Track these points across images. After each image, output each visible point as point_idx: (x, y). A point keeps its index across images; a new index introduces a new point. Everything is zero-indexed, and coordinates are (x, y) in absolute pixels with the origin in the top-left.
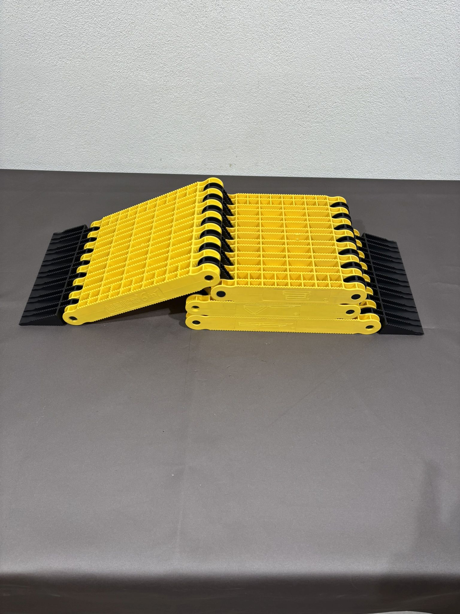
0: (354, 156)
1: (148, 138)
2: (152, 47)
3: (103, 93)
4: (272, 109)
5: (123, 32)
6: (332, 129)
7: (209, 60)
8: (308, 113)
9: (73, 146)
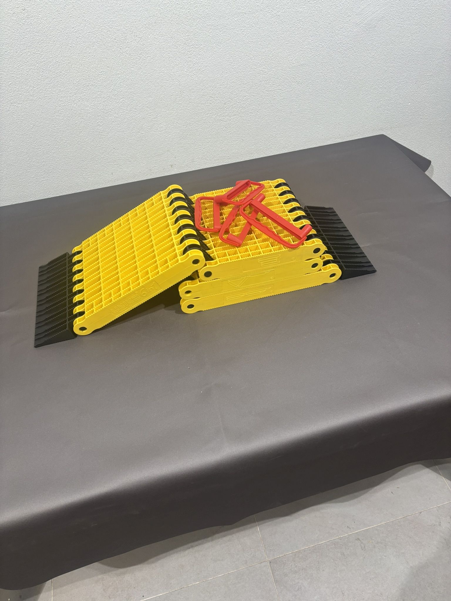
0: (270, 137)
1: (98, 157)
2: (89, 80)
3: (53, 126)
4: (196, 112)
5: (63, 72)
6: (247, 118)
7: (138, 81)
8: (225, 109)
9: (34, 178)
